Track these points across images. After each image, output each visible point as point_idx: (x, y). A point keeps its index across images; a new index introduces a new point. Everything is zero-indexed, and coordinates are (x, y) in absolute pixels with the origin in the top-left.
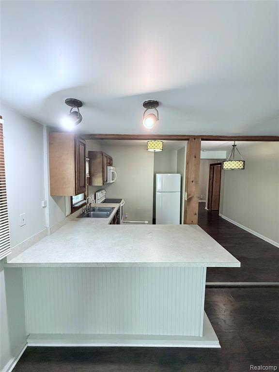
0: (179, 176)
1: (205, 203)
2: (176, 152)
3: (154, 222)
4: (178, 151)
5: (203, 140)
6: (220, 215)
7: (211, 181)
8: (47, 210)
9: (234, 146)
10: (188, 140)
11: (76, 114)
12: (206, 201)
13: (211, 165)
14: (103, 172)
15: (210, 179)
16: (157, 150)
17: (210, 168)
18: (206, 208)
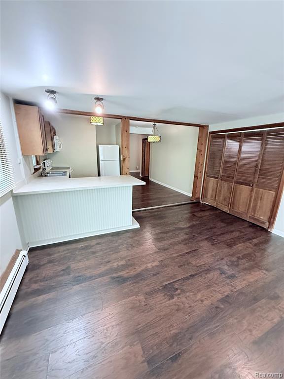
0: (118, 147)
1: (140, 172)
2: (115, 126)
3: (99, 175)
4: (116, 126)
5: (130, 119)
6: (150, 178)
7: (143, 153)
8: (22, 166)
9: (154, 125)
10: (121, 119)
11: (54, 99)
12: (141, 171)
13: (143, 139)
14: (52, 141)
15: (143, 151)
16: (99, 124)
17: (143, 142)
18: (141, 175)
